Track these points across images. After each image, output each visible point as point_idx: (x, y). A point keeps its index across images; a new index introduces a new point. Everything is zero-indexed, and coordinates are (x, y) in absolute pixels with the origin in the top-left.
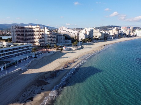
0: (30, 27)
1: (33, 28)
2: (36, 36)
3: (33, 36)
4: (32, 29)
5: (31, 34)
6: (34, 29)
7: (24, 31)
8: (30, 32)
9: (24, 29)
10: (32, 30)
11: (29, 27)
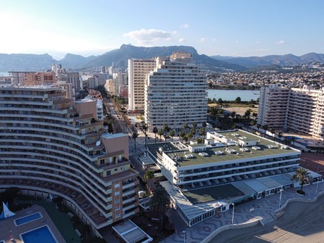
0: (305, 92)
1: (313, 95)
2: (316, 117)
3: (308, 113)
4: (310, 97)
5: (303, 109)
6: (315, 97)
7: (289, 98)
8: (304, 103)
9: (289, 95)
10: (309, 100)
11: (303, 90)
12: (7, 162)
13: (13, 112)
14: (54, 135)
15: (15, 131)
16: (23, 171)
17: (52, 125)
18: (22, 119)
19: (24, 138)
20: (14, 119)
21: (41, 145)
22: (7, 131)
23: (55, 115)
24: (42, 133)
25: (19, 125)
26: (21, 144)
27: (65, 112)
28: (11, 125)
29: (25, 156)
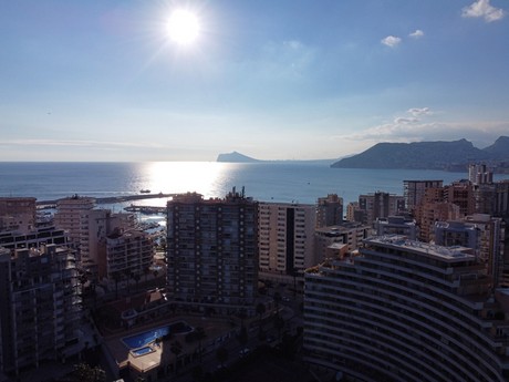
12: (382, 348)
13: (400, 282)
14: (456, 336)
15: (399, 309)
16: (402, 371)
17: (455, 319)
18: (410, 295)
19: (410, 323)
20: (399, 291)
21: (432, 344)
22: (389, 306)
23: (460, 306)
24: (437, 326)
25: (405, 303)
26: (404, 330)
27: (479, 306)
28: (395, 299)
29: (408, 350)
